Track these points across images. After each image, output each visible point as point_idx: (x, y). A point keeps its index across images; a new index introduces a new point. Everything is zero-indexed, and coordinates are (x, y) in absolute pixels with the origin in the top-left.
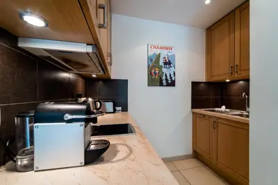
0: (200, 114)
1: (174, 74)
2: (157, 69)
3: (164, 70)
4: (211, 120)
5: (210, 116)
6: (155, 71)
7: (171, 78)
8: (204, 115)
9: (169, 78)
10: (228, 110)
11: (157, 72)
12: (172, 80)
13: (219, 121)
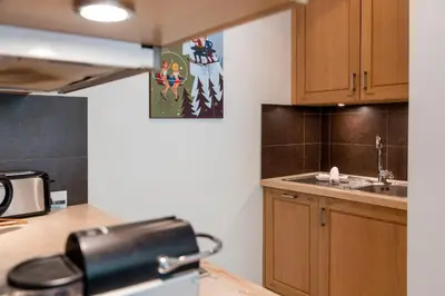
0: (287, 192)
1: (221, 82)
2: (175, 66)
3: (195, 70)
4: (314, 205)
5: (310, 197)
6: (171, 71)
7: (213, 93)
8: (296, 195)
9: (207, 94)
10: (345, 177)
11: (176, 74)
12: (214, 99)
13: (333, 207)
